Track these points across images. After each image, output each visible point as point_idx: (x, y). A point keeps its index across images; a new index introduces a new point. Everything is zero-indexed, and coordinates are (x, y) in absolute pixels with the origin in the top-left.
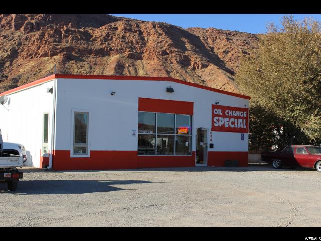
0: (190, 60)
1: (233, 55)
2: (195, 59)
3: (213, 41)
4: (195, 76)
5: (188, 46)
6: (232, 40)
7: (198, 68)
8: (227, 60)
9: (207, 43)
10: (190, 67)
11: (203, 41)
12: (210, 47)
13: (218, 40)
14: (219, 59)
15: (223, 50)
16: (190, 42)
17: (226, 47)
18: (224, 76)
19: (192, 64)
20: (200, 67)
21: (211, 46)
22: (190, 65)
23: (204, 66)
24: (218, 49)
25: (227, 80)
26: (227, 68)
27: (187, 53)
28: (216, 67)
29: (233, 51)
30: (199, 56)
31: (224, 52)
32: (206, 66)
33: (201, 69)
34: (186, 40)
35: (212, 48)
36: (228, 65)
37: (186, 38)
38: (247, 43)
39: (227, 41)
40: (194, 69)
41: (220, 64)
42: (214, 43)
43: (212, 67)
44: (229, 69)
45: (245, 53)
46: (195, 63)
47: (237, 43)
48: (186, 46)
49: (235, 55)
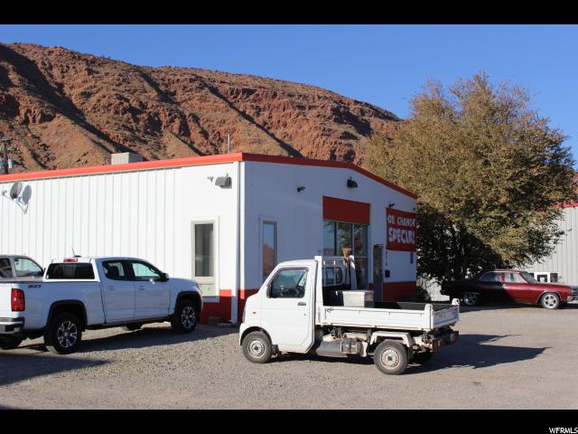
0: (19, 105)
1: (99, 101)
2: (28, 103)
3: (62, 72)
4: (29, 135)
5: (14, 77)
6: (98, 73)
7: (34, 121)
8: (89, 109)
9: (51, 76)
10: (18, 118)
11: (42, 71)
12: (57, 84)
13: (72, 72)
14: (74, 106)
15: (81, 90)
16: (18, 71)
17: (86, 86)
18: (85, 139)
19: (23, 112)
20: (38, 118)
21: (59, 81)
22: (19, 114)
23: (46, 118)
24: (71, 88)
25: (90, 146)
26: (88, 124)
27: (12, 91)
28: (68, 122)
29: (100, 94)
30: (34, 99)
31: (83, 94)
32: (50, 118)
33: (40, 122)
34: (10, 66)
35: (61, 86)
36: (91, 119)
37: (10, 63)
38: (124, 81)
39: (89, 74)
40: (26, 122)
41: (76, 115)
42: (63, 77)
43: (60, 120)
44: (93, 127)
45: (121, 98)
46: (29, 111)
47: (106, 79)
48: (10, 77)
49: (104, 101)
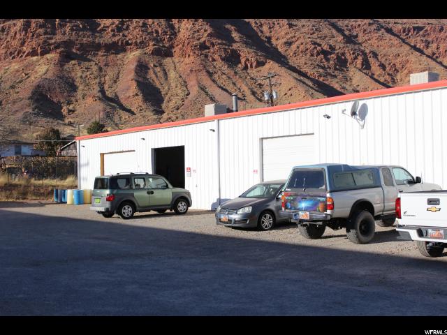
0: (240, 56)
1: (298, 47)
2: (247, 54)
3: (270, 28)
4: (249, 77)
5: (235, 35)
6: (296, 26)
7: (251, 67)
8: (291, 54)
9: (262, 32)
10: (240, 65)
11: (255, 28)
12: (266, 37)
13: (277, 27)
14: (279, 53)
15: (285, 40)
16: (238, 31)
17: (288, 36)
18: (290, 78)
19: (243, 61)
20: (254, 65)
21: (268, 35)
22: (240, 63)
23: (260, 64)
24: (277, 39)
25: (293, 83)
26: (291, 66)
27: (235, 46)
28: (276, 65)
29: (298, 42)
30: (252, 50)
31: (286, 43)
32: (263, 64)
33: (256, 67)
34: (232, 28)
35: (269, 38)
36: (293, 62)
37: (232, 25)
38: (316, 30)
39: (290, 28)
40: (246, 68)
41: (281, 60)
42: (271, 32)
43: (271, 66)
44: (295, 68)
45: (315, 43)
46: (248, 60)
47: (303, 30)
48: (233, 36)
49: (302, 47)
